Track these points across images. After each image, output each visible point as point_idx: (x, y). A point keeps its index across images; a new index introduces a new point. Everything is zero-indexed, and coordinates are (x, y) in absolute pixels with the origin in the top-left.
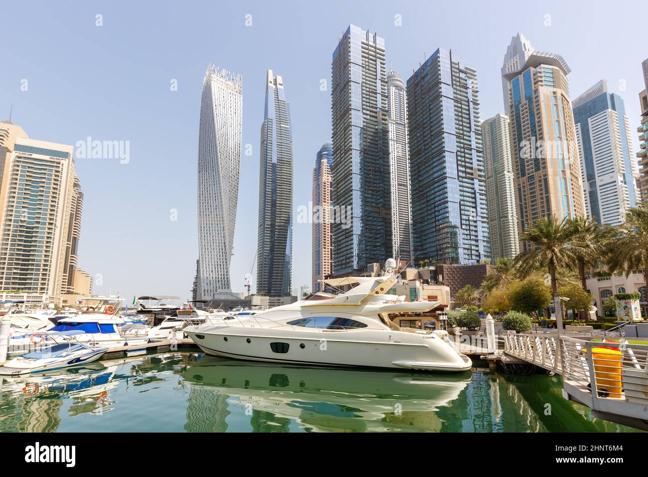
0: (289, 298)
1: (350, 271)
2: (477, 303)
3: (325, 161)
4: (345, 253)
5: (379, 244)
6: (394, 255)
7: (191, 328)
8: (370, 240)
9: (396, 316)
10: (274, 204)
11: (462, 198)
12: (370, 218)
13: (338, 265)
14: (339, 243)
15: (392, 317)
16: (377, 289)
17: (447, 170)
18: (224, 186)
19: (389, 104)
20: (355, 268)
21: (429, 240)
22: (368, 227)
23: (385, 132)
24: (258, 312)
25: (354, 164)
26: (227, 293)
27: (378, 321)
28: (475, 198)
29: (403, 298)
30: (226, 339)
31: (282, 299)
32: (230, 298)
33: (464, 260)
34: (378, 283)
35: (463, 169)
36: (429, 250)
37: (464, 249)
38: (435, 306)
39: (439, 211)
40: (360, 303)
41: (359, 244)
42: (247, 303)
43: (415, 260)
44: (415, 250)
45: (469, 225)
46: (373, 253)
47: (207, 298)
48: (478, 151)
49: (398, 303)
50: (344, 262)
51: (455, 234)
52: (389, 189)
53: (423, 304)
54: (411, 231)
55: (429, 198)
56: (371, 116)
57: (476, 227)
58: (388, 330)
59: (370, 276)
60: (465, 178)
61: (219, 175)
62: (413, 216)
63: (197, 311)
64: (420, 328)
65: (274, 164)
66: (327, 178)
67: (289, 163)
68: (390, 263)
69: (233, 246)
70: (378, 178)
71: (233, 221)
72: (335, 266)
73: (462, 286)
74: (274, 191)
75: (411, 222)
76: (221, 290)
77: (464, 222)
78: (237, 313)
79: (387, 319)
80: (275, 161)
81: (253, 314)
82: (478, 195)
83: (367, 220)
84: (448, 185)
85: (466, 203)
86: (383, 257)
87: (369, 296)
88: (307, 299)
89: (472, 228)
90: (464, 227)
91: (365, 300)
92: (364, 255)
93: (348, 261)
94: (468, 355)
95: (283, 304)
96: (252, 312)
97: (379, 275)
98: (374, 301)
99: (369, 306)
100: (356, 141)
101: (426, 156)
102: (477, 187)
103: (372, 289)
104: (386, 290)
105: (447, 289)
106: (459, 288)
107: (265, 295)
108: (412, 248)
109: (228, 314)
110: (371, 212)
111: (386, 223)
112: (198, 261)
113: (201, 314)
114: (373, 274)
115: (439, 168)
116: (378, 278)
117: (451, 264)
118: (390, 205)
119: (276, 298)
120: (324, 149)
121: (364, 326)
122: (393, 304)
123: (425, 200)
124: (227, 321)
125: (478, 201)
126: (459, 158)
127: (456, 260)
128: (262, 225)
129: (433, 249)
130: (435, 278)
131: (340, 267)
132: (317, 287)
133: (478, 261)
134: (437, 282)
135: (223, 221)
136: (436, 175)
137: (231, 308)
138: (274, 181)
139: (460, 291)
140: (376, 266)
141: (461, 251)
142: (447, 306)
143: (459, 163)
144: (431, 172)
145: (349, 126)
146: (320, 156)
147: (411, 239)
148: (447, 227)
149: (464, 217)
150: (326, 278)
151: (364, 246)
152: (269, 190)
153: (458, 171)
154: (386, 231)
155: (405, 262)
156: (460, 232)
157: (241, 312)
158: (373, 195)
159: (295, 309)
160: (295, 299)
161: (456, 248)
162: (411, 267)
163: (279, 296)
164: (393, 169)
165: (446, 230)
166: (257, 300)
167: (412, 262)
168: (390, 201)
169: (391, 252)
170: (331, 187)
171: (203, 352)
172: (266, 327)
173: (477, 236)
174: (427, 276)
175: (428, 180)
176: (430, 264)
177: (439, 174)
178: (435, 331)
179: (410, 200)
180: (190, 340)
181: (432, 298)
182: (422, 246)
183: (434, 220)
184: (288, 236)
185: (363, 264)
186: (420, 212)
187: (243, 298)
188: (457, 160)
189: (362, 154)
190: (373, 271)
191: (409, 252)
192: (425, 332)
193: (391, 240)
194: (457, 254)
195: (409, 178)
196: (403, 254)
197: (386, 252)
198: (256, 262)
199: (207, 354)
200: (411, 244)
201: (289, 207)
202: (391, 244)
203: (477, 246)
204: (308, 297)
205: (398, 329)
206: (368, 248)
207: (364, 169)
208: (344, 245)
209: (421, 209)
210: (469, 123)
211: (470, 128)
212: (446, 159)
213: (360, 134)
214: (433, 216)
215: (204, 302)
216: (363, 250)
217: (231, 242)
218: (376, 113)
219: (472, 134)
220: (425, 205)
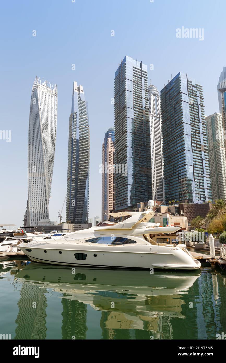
0: (87, 225)
1: (125, 207)
2: (204, 227)
3: (110, 139)
4: (122, 196)
5: (144, 191)
6: (153, 198)
7: (23, 245)
8: (138, 188)
9: (154, 236)
10: (77, 165)
11: (194, 163)
12: (138, 175)
13: (118, 204)
14: (119, 190)
15: (152, 236)
16: (143, 220)
17: (185, 146)
18: (45, 153)
19: (150, 105)
20: (129, 205)
21: (175, 189)
22: (137, 180)
23: (148, 121)
24: (67, 234)
25: (128, 141)
26: (46, 222)
27: (143, 239)
28: (202, 163)
29: (158, 224)
30: (45, 252)
31: (82, 225)
32: (49, 225)
33: (196, 201)
34: (143, 215)
35: (195, 145)
36: (174, 194)
37: (196, 194)
38: (178, 229)
39: (180, 171)
40: (131, 228)
41: (131, 191)
42: (60, 228)
43: (166, 201)
44: (166, 194)
45: (199, 179)
46: (140, 196)
47: (34, 225)
48: (204, 135)
49: (155, 228)
50: (122, 202)
51: (191, 184)
52: (150, 157)
53: (171, 228)
54: (164, 182)
55: (174, 163)
56: (139, 112)
57: (203, 180)
58: (149, 245)
59: (138, 211)
60: (196, 150)
61: (42, 146)
62: (165, 174)
63: (27, 233)
64: (169, 243)
65: (77, 140)
66: (111, 149)
67: (87, 140)
68: (150, 203)
69: (51, 191)
70: (143, 150)
71: (51, 176)
72: (116, 204)
73: (195, 217)
74: (77, 157)
75: (163, 177)
76: (43, 220)
77: (196, 177)
78: (53, 234)
79: (148, 238)
80: (78, 138)
81: (64, 235)
82: (204, 161)
83: (136, 176)
84: (186, 155)
85: (197, 166)
86: (146, 199)
87: (138, 223)
88: (98, 226)
89: (201, 181)
90: (196, 180)
91: (135, 226)
92: (135, 198)
93: (124, 201)
94: (199, 260)
95: (83, 228)
96: (63, 234)
97: (144, 210)
98: (141, 227)
99: (137, 230)
100: (129, 127)
101: (173, 137)
102: (203, 156)
103: (140, 219)
104: (148, 220)
105: (185, 218)
106: (193, 218)
107: (71, 223)
108: (164, 193)
109: (46, 235)
110: (139, 171)
111: (148, 178)
112: (28, 201)
113: (29, 235)
114: (140, 209)
115: (180, 144)
116: (143, 212)
117: (188, 203)
118: (151, 166)
119: (79, 225)
120: (110, 131)
121: (134, 242)
122: (152, 228)
123: (172, 164)
124: (46, 240)
125: (204, 165)
126: (193, 138)
127: (191, 200)
128: (69, 178)
129: (177, 194)
130: (178, 212)
131: (119, 205)
132: (105, 218)
133: (204, 201)
134: (179, 214)
135: (44, 176)
136: (178, 149)
137: (49, 232)
138: (77, 151)
139: (194, 220)
140: (142, 204)
141: (194, 195)
142: (185, 229)
143: (193, 141)
144: (176, 147)
145: (125, 118)
146: (107, 136)
147: (164, 188)
148: (185, 180)
149: (196, 174)
150: (111, 212)
151: (134, 192)
152: (74, 156)
153: (192, 146)
154: (148, 183)
155: (160, 202)
156: (193, 183)
157: (56, 233)
158: (140, 160)
159: (90, 232)
160: (90, 226)
161: (191, 193)
162: (164, 205)
163: (81, 223)
164: (152, 144)
165: (185, 182)
166: (66, 226)
167: (164, 202)
168: (150, 164)
169: (151, 195)
170: (114, 155)
171: (30, 260)
172: (72, 243)
173: (203, 186)
174: (174, 211)
175: (174, 151)
176: (175, 203)
177: (180, 148)
178: (179, 245)
179: (163, 164)
180: (21, 253)
181: (177, 224)
182: (170, 192)
183: (177, 176)
184: (87, 186)
185: (133, 203)
186: (169, 171)
187: (57, 225)
188: (192, 140)
189: (133, 135)
190: (140, 208)
191: (163, 196)
192: (172, 245)
193: (151, 188)
194: (192, 197)
195: (162, 150)
196: (159, 197)
197: (148, 196)
198: (66, 201)
199: (33, 261)
200: (164, 190)
201: (87, 167)
202: (151, 190)
203: (204, 192)
204: (99, 224)
205: (155, 244)
206: (137, 193)
207: (135, 144)
208: (122, 191)
209: (170, 169)
210: (199, 118)
211: (199, 120)
212: (185, 139)
213: (132, 123)
214: (177, 173)
215: (31, 228)
216: (134, 195)
217: (49, 189)
218: (142, 110)
219: (200, 124)
220: (172, 167)
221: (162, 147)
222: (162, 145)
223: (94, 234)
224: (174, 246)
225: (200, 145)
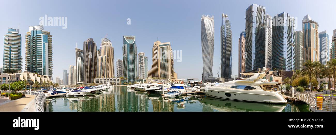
0: (231, 79)
1: (251, 70)
2: (290, 83)
3: (243, 36)
4: (249, 65)
5: (261, 62)
6: (266, 66)
7: (202, 88)
8: (258, 61)
9: (265, 86)
10: (226, 49)
11: (288, 51)
12: (258, 54)
13: (247, 69)
14: (247, 61)
15: (264, 86)
16: (260, 77)
17: (284, 42)
18: (210, 45)
19: (266, 22)
20: (253, 70)
21: (277, 62)
22: (257, 57)
23: (264, 29)
24: (221, 83)
25: (253, 37)
26: (212, 78)
27: (259, 88)
28: (291, 51)
29: (268, 80)
30: (212, 92)
31: (229, 79)
32: (213, 79)
33: (287, 70)
34: (260, 75)
35: (289, 43)
36: (277, 65)
37: (287, 66)
38: (278, 83)
39: (280, 54)
40: (254, 81)
41: (254, 62)
42: (218, 81)
43: (272, 68)
44: (272, 65)
45: (289, 59)
46: (258, 65)
47: (206, 79)
48: (293, 39)
49: (266, 82)
50: (249, 67)
51: (285, 61)
52: (265, 45)
53: (274, 83)
54: (271, 59)
55: (277, 50)
56: (259, 25)
57: (291, 60)
58: (262, 90)
59: (258, 73)
60: (289, 45)
61: (208, 42)
62: (272, 54)
63: (204, 83)
64: (273, 90)
65: (225, 37)
66: (243, 41)
67: (231, 37)
68: (264, 68)
69: (213, 62)
70: (261, 42)
71: (213, 55)
72: (246, 69)
73: (286, 77)
74: (226, 45)
75: (271, 56)
76: (210, 77)
77: (288, 58)
78: (215, 84)
79: (262, 87)
80: (226, 36)
81: (220, 84)
82: (292, 51)
83: (257, 55)
84: (284, 46)
85: (289, 52)
86: (262, 67)
87: (257, 79)
88: (236, 79)
89: (290, 60)
90: (288, 59)
91: (256, 80)
92: (256, 66)
93: (250, 67)
94: (286, 99)
95: (229, 81)
96: (219, 83)
97: (260, 72)
98: (258, 81)
99: (257, 83)
100: (254, 31)
101: (277, 37)
102: (292, 48)
103: (258, 77)
104: (262, 77)
105: (281, 78)
106: (285, 78)
107: (223, 78)
108: (271, 64)
109: (212, 84)
110: (258, 52)
111: (263, 56)
112: (203, 68)
113: (205, 84)
114: (259, 72)
115: (281, 41)
116: (260, 73)
117: (283, 70)
118: (265, 50)
119: (227, 79)
120: (243, 32)
121: (255, 89)
122: (264, 82)
123: (276, 50)
124: (212, 86)
125: (292, 52)
126: (288, 39)
127: (285, 69)
128: (222, 56)
129: (278, 65)
130: (278, 74)
131: (248, 69)
132: (240, 75)
133: (291, 70)
134: (279, 76)
135: (210, 55)
136: (280, 43)
137: (213, 82)
138: (225, 42)
139: (285, 79)
140: (259, 69)
141: (286, 67)
142: (281, 83)
143: (288, 41)
144: (279, 42)
145: (251, 27)
146: (241, 35)
147: (271, 62)
148: (283, 59)
149: (288, 56)
150: (243, 73)
151: (256, 63)
152: (224, 45)
153: (287, 43)
154: (263, 58)
155: (269, 69)
156: (286, 61)
157: (216, 83)
158: (259, 47)
159: (233, 83)
160: (233, 79)
161: (285, 65)
162: (271, 70)
163: (228, 78)
164: (266, 40)
165: (282, 60)
166: (221, 80)
167: (271, 69)
168: (265, 49)
169: (265, 65)
170: (245, 44)
171: (206, 95)
172: (224, 88)
173: (291, 63)
174: (276, 74)
175: (278, 44)
176: (277, 70)
177: (281, 43)
178: (277, 91)
179: (271, 50)
180: (202, 92)
181: (277, 81)
182: (275, 64)
183: (279, 56)
184: (230, 60)
185: (255, 68)
186: (274, 53)
187: (217, 79)
188: (287, 40)
189: (256, 34)
190: (258, 71)
191: (270, 66)
192: (274, 91)
193: (265, 61)
194: (285, 67)
195: (271, 43)
196: (268, 66)
197: (263, 65)
198: (220, 68)
199: (207, 96)
200: (271, 63)
201: (231, 50)
202: (265, 62)
203: (291, 66)
204: (237, 79)
205: (266, 90)
206: (257, 63)
207: (257, 39)
208: (249, 62)
209: (275, 53)
210: (292, 31)
211: (292, 32)
212: (284, 39)
213: (256, 29)
214: (279, 55)
215: (205, 80)
216: (255, 64)
217: (212, 61)
218: (261, 24)
219: (292, 34)
220: (276, 51)
221: (271, 41)
222: (271, 40)
223: (234, 84)
224: (275, 92)
225: (291, 43)
